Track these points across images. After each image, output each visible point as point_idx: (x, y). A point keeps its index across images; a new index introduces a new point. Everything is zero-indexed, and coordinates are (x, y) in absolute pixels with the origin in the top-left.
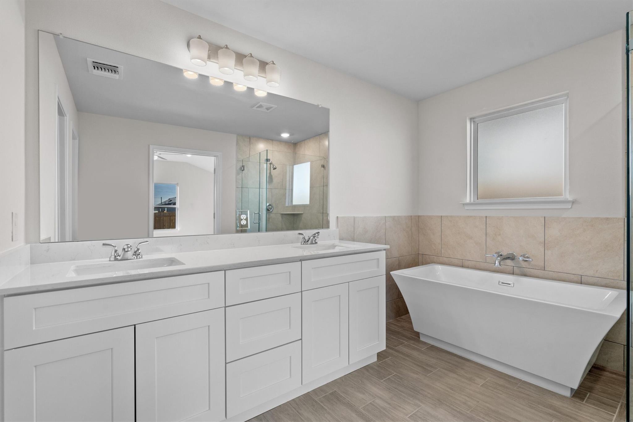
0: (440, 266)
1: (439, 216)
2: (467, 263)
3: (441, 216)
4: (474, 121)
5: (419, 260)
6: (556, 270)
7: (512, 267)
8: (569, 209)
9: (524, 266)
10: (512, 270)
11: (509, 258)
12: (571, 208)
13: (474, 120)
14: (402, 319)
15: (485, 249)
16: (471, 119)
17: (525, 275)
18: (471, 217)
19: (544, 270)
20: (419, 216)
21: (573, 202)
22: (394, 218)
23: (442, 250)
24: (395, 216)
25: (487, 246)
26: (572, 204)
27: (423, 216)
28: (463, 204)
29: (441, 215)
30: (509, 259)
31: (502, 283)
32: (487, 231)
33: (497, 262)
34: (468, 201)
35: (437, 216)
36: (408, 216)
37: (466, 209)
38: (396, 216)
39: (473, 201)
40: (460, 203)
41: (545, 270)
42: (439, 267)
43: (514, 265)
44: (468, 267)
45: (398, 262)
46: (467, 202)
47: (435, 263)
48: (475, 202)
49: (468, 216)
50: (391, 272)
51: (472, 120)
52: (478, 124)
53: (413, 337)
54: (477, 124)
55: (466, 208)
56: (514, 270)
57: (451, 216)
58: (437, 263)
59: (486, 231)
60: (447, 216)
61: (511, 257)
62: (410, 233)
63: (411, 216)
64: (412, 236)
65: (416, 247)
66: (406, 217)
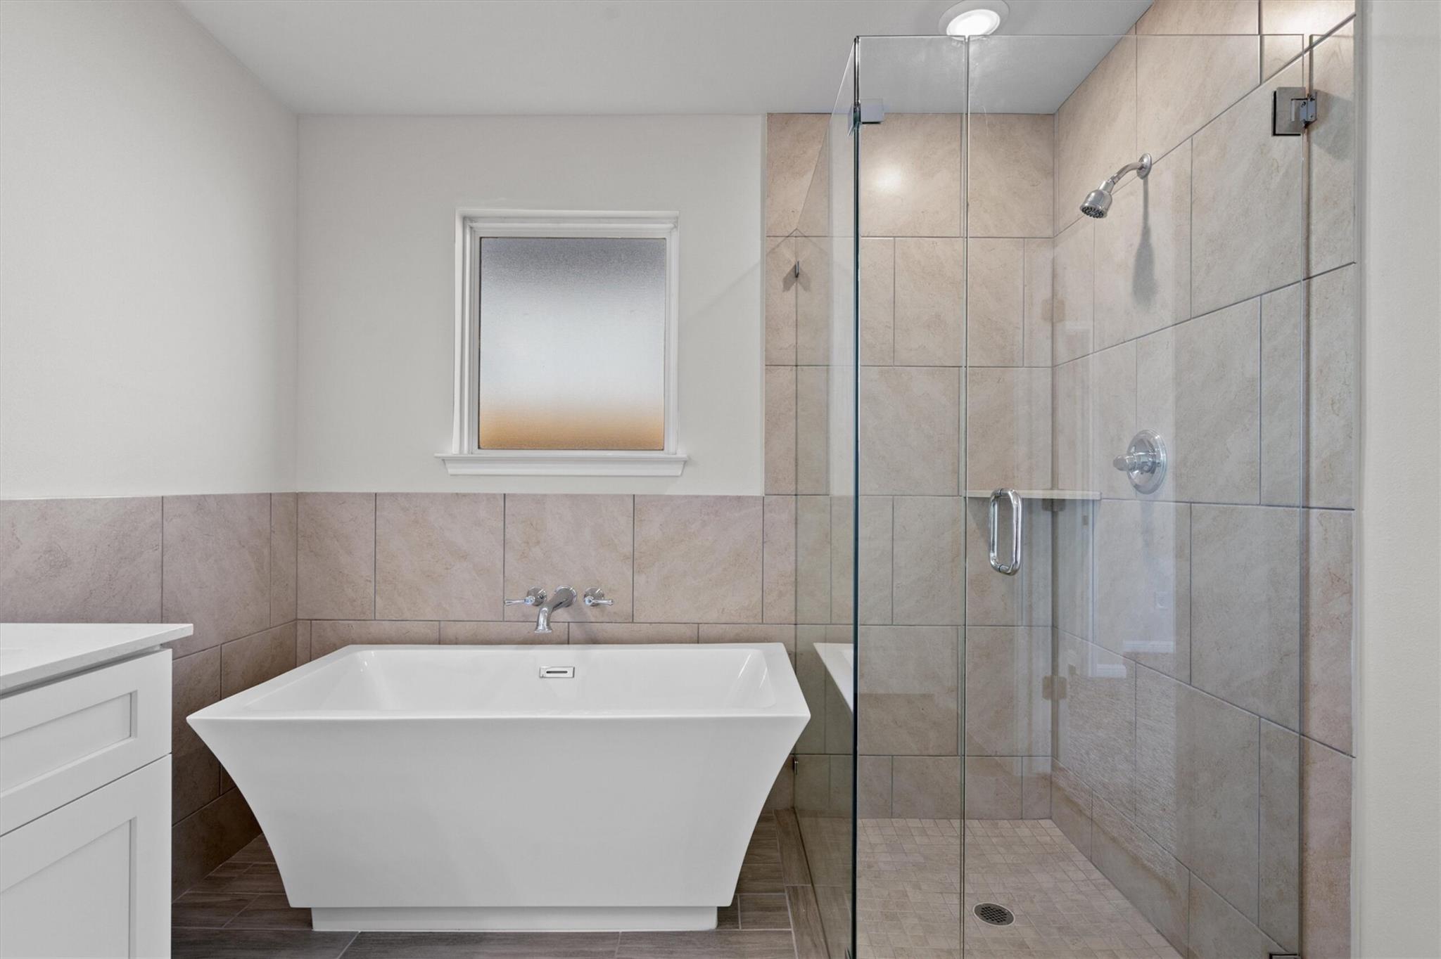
0: (372, 652)
1: (368, 495)
2: (451, 630)
3: (376, 494)
4: (471, 228)
5: (298, 642)
6: (653, 620)
7: (567, 624)
8: (677, 476)
9: (593, 620)
10: (567, 633)
11: (561, 603)
12: (682, 474)
13: (474, 225)
14: (234, 867)
15: (502, 585)
16: (465, 219)
17: (594, 641)
18: (464, 495)
19: (633, 622)
20: (297, 494)
21: (685, 463)
22: (200, 502)
23: (377, 599)
24: (204, 496)
25: (506, 575)
26: (684, 467)
27: (315, 494)
28: (443, 460)
29: (374, 491)
30: (562, 606)
31: (548, 672)
32: (508, 536)
33: (541, 619)
34: (454, 450)
35: (362, 495)
36: (259, 495)
37: (451, 475)
38: (209, 496)
39: (469, 453)
40: (436, 455)
41: (635, 621)
42: (369, 657)
43: (569, 621)
44: (456, 642)
45: (218, 663)
46: (454, 453)
47: (354, 642)
48: (472, 453)
49: (457, 494)
50: (191, 718)
51: (468, 224)
52: (483, 239)
53: (282, 934)
54: (478, 240)
55: (451, 471)
56: (570, 631)
57: (406, 495)
58: (362, 643)
59: (504, 535)
60: (393, 496)
61: (565, 601)
62: (266, 551)
63: (271, 494)
64: (272, 565)
65: (287, 600)
66: (247, 497)
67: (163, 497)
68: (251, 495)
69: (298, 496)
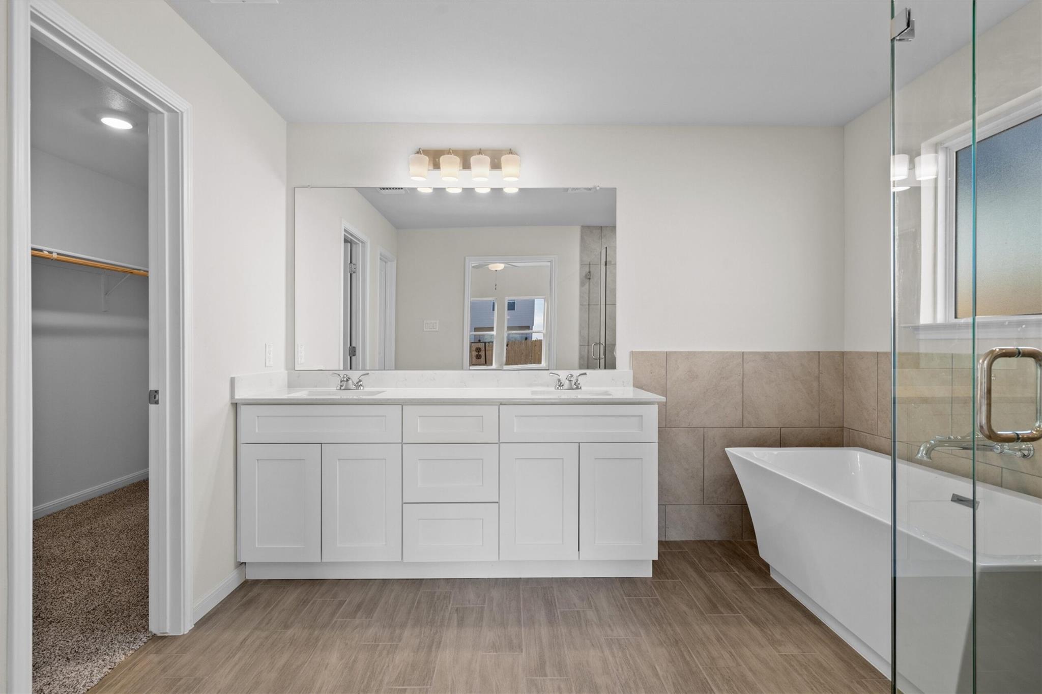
0: (859, 453)
1: (874, 353)
3: (878, 353)
5: (844, 440)
7: (1000, 469)
9: (1024, 470)
10: (1000, 476)
13: (946, 146)
18: (926, 355)
20: (843, 352)
22: (766, 356)
27: (850, 353)
29: (877, 351)
33: (922, 450)
35: (871, 353)
36: (808, 353)
43: (1003, 466)
50: (726, 449)
51: (940, 147)
52: (958, 152)
54: (955, 155)
55: (919, 337)
56: (1004, 476)
62: (815, 384)
63: (819, 352)
64: (820, 392)
65: (834, 414)
66: (801, 354)
67: (743, 353)
68: (803, 352)
69: (843, 354)
